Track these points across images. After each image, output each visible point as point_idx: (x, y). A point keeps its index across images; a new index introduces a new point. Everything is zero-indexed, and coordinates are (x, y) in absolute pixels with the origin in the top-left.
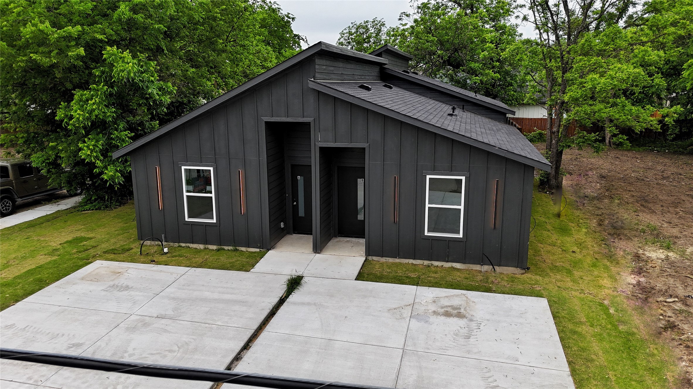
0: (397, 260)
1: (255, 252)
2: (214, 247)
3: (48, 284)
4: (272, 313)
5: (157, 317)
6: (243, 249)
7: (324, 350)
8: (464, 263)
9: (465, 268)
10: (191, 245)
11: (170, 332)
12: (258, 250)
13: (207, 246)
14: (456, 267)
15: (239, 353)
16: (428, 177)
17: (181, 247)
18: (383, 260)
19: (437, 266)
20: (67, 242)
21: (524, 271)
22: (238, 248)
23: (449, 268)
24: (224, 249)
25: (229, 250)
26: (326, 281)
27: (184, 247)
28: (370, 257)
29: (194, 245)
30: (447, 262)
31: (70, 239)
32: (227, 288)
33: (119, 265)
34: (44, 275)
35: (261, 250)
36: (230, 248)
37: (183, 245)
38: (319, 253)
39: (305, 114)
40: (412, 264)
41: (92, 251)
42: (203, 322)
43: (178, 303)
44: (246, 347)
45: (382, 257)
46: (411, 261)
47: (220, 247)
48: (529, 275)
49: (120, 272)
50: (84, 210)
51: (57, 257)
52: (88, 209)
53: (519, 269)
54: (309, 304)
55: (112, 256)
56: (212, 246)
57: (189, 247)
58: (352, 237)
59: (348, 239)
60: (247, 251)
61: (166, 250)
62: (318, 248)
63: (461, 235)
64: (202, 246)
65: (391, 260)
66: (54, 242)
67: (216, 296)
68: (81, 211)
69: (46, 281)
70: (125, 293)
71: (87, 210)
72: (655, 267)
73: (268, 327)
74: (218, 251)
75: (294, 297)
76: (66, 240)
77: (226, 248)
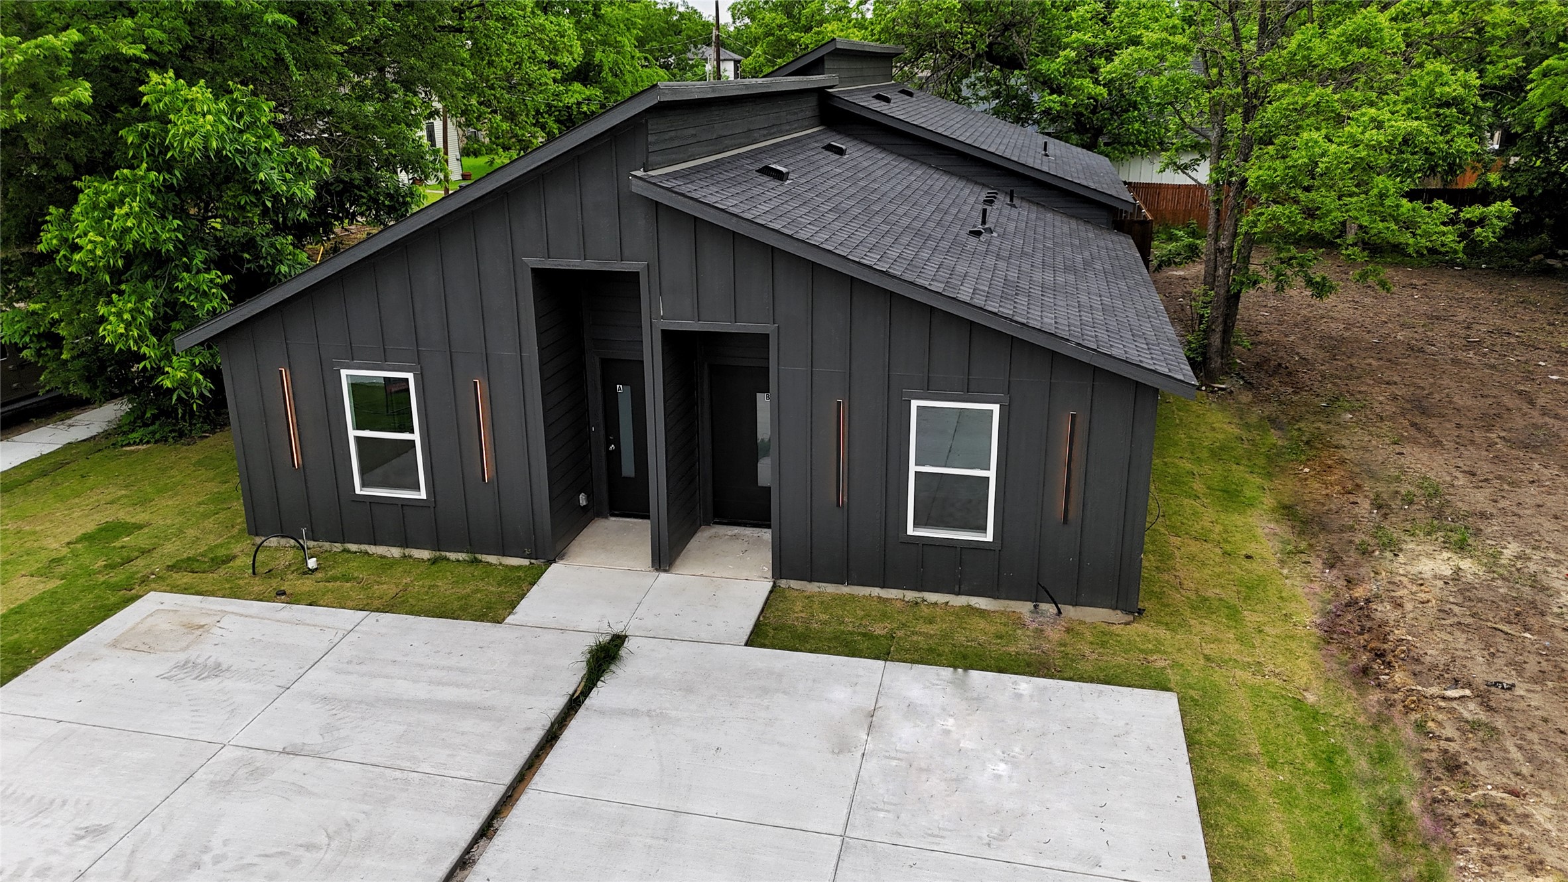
0: (845, 589)
1: (519, 568)
2: (425, 554)
3: (34, 661)
4: (551, 738)
5: (284, 752)
6: (492, 559)
7: (662, 842)
8: (995, 596)
9: (998, 609)
10: (371, 549)
11: (311, 794)
12: (526, 562)
13: (407, 551)
14: (977, 606)
15: (468, 851)
16: (915, 404)
17: (349, 551)
18: (813, 587)
19: (936, 603)
20: (87, 538)
21: (1131, 618)
22: (479, 556)
23: (962, 607)
25: (458, 561)
26: (680, 649)
27: (356, 552)
28: (784, 581)
29: (378, 547)
30: (958, 594)
33: (203, 605)
34: (26, 634)
35: (533, 561)
36: (462, 556)
37: (353, 547)
38: (665, 571)
39: (626, 253)
40: (879, 597)
41: (140, 562)
42: (389, 764)
44: (486, 831)
45: (810, 581)
46: (876, 591)
47: (438, 554)
48: (1140, 627)
49: (202, 626)
50: (129, 444)
52: (138, 440)
53: (1119, 612)
55: (186, 578)
56: (419, 551)
57: (367, 553)
58: (745, 525)
59: (737, 530)
60: (501, 564)
61: (312, 563)
62: (663, 559)
63: (989, 537)
64: (396, 552)
65: (830, 589)
66: (55, 537)
67: (422, 691)
68: (122, 446)
70: (213, 683)
71: (135, 443)
72: (1428, 601)
73: (539, 780)
74: (434, 563)
75: (604, 694)
76: (81, 532)
77: (453, 556)
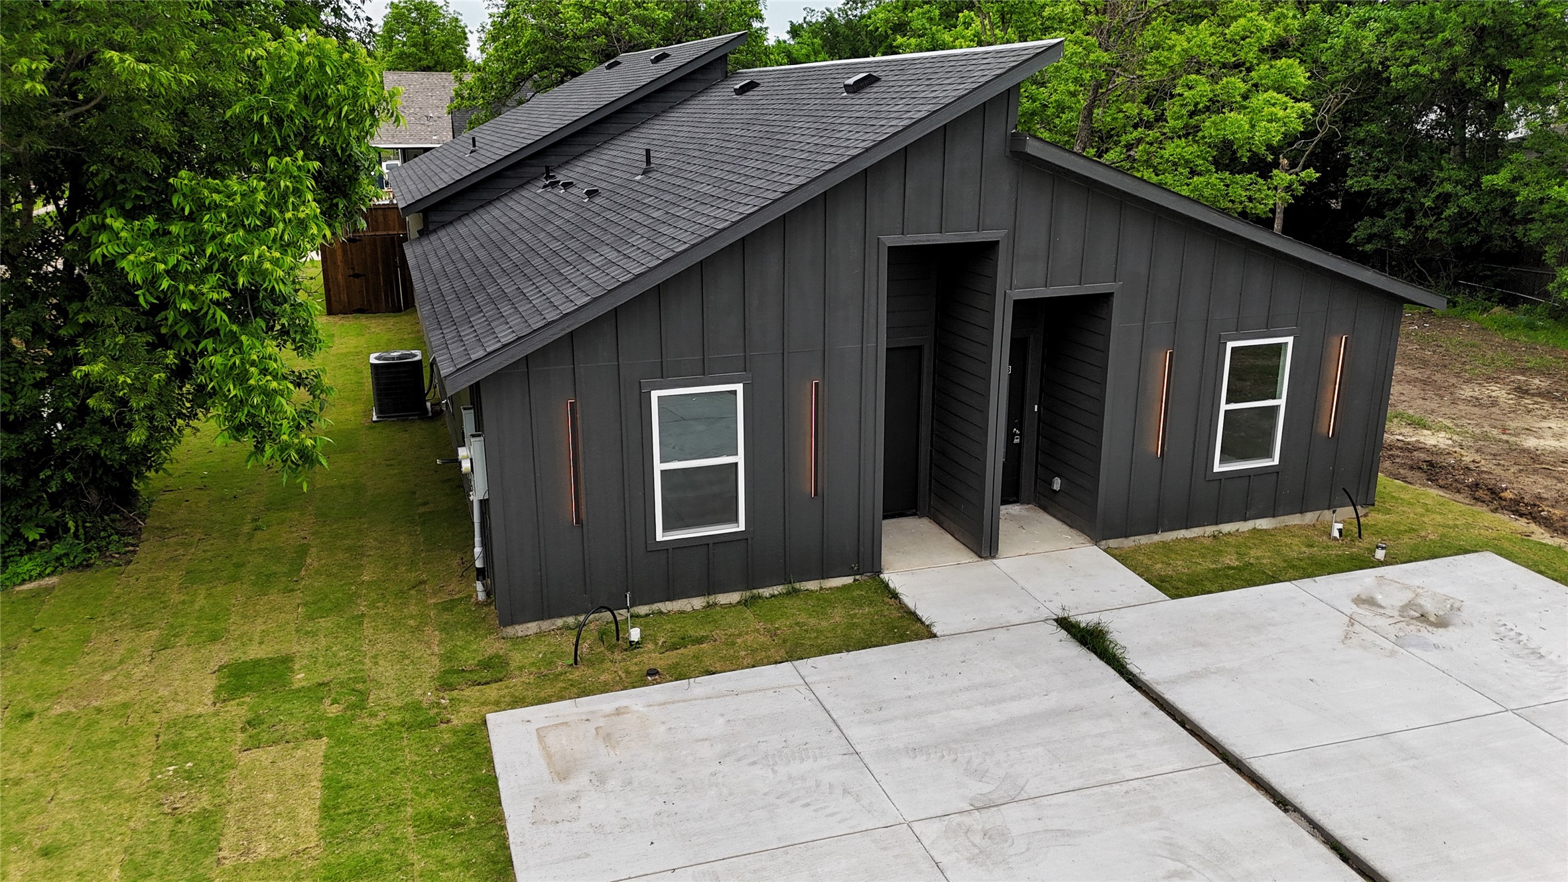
2: (734, 597)
5: (976, 808)
6: (812, 585)
9: (1275, 526)
12: (849, 580)
13: (712, 599)
14: (1260, 527)
16: (1230, 346)
19: (1230, 533)
22: (797, 585)
23: (1249, 531)
24: (760, 597)
25: (773, 596)
29: (674, 603)
31: (212, 678)
32: (974, 688)
36: (777, 590)
39: (985, 220)
42: (1093, 783)
43: (948, 757)
45: (1126, 537)
47: (748, 594)
48: (1375, 516)
51: (320, 744)
54: (1197, 675)
56: (726, 595)
57: (661, 613)
60: (821, 589)
62: (993, 547)
63: (1276, 460)
64: (698, 603)
65: (1144, 540)
67: (990, 714)
69: (465, 818)
74: (744, 604)
77: (766, 592)
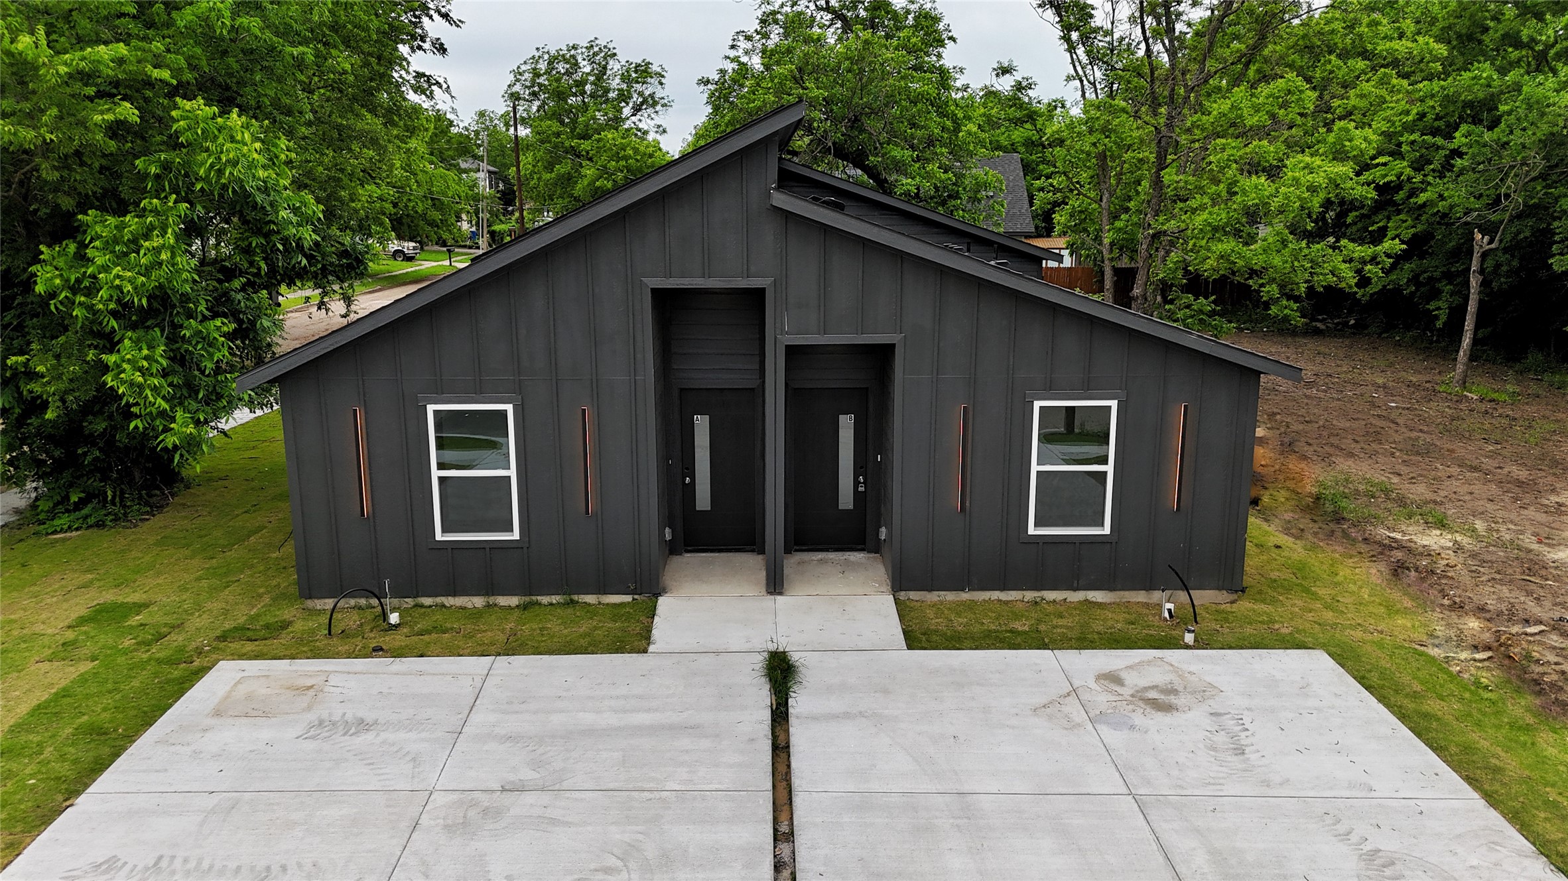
0: (965, 596)
1: (622, 605)
2: (514, 601)
3: (131, 737)
4: (781, 750)
5: (503, 790)
6: (590, 599)
7: (966, 820)
8: (1111, 589)
10: (450, 601)
11: (567, 824)
12: (628, 598)
13: (492, 600)
14: (1094, 599)
16: (1037, 405)
17: (422, 606)
18: (933, 597)
19: (1054, 601)
20: (82, 621)
21: (1235, 596)
22: (575, 597)
24: (539, 604)
25: (551, 604)
26: (847, 658)
27: (431, 606)
28: (903, 593)
29: (457, 599)
30: (1075, 589)
31: (83, 611)
32: (625, 697)
33: (294, 668)
34: (100, 711)
35: (636, 597)
36: (555, 599)
37: (427, 601)
38: (781, 594)
39: (753, 269)
40: (1000, 601)
41: (173, 636)
42: (631, 786)
43: (530, 748)
44: (783, 835)
45: (930, 590)
46: (996, 595)
48: (1245, 605)
49: (312, 687)
50: (55, 532)
51: (90, 665)
52: (65, 527)
53: (1225, 592)
54: (847, 716)
55: (249, 647)
56: (505, 597)
57: (443, 606)
58: (827, 550)
59: (820, 555)
60: (600, 603)
61: (394, 618)
63: (1107, 530)
65: (950, 596)
66: (43, 623)
67: (612, 720)
68: (48, 534)
69: (115, 730)
70: (369, 737)
71: (61, 531)
72: (1456, 566)
73: (799, 781)
75: (799, 704)
76: (74, 616)
77: (545, 600)
